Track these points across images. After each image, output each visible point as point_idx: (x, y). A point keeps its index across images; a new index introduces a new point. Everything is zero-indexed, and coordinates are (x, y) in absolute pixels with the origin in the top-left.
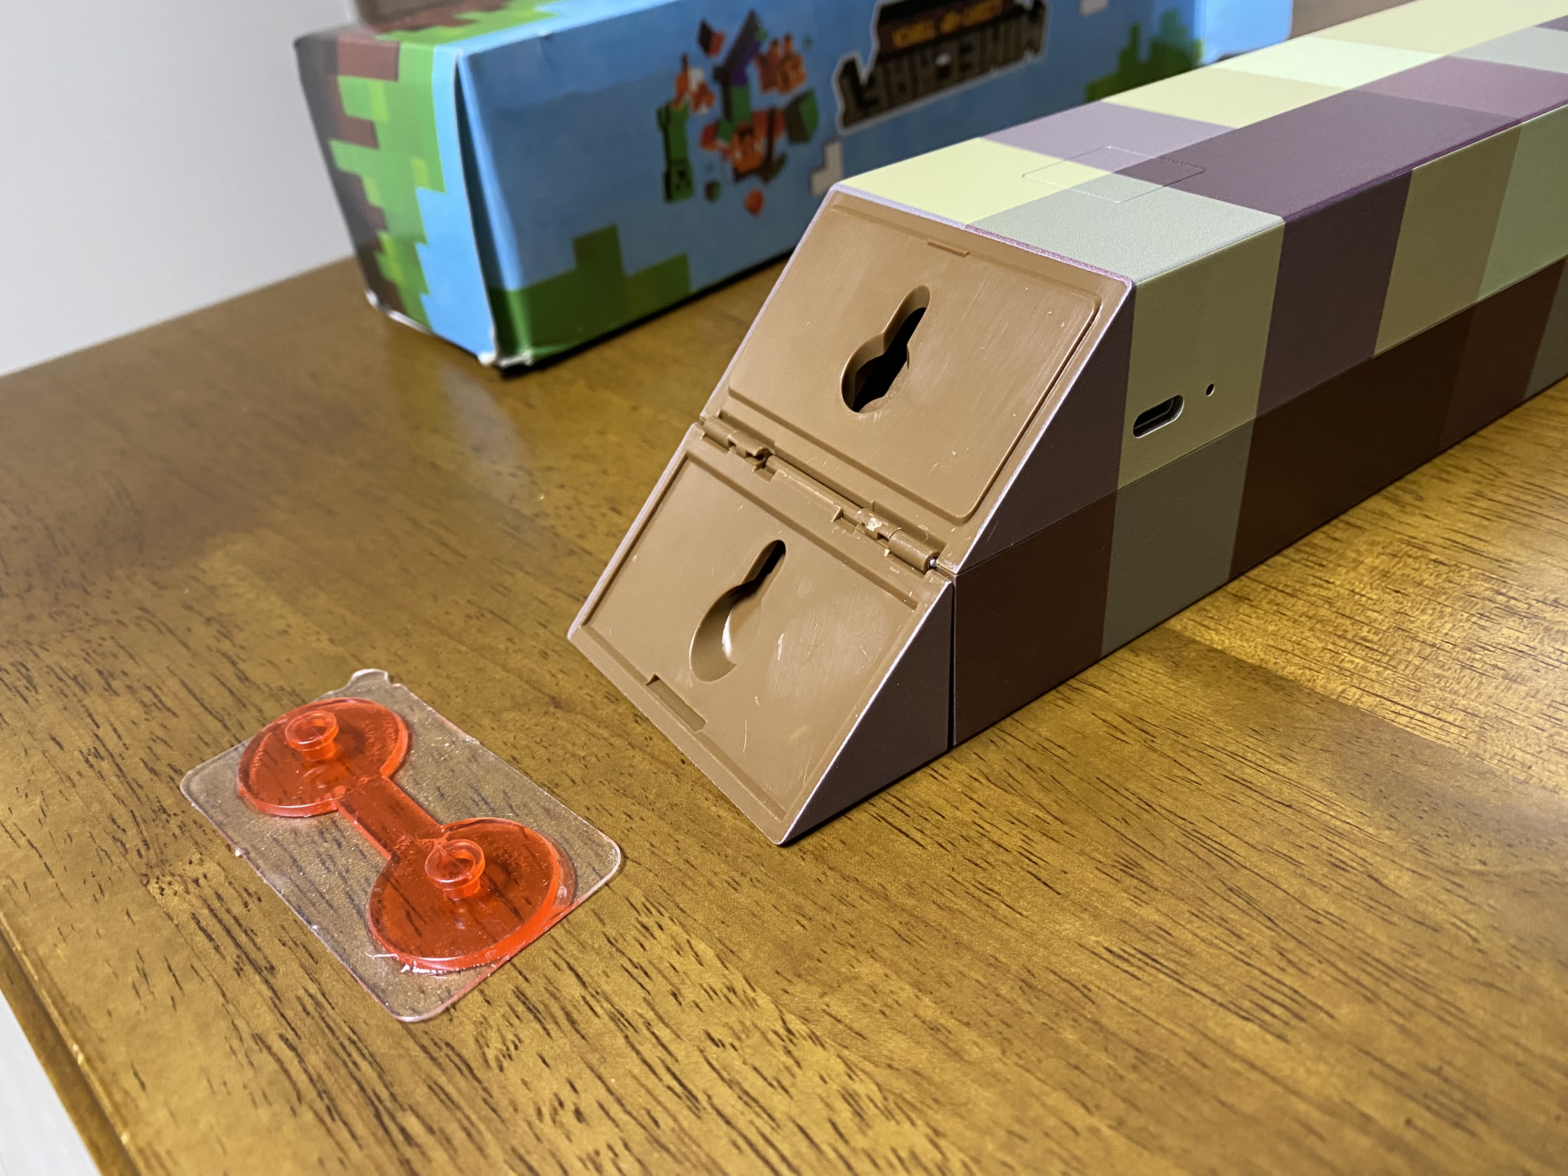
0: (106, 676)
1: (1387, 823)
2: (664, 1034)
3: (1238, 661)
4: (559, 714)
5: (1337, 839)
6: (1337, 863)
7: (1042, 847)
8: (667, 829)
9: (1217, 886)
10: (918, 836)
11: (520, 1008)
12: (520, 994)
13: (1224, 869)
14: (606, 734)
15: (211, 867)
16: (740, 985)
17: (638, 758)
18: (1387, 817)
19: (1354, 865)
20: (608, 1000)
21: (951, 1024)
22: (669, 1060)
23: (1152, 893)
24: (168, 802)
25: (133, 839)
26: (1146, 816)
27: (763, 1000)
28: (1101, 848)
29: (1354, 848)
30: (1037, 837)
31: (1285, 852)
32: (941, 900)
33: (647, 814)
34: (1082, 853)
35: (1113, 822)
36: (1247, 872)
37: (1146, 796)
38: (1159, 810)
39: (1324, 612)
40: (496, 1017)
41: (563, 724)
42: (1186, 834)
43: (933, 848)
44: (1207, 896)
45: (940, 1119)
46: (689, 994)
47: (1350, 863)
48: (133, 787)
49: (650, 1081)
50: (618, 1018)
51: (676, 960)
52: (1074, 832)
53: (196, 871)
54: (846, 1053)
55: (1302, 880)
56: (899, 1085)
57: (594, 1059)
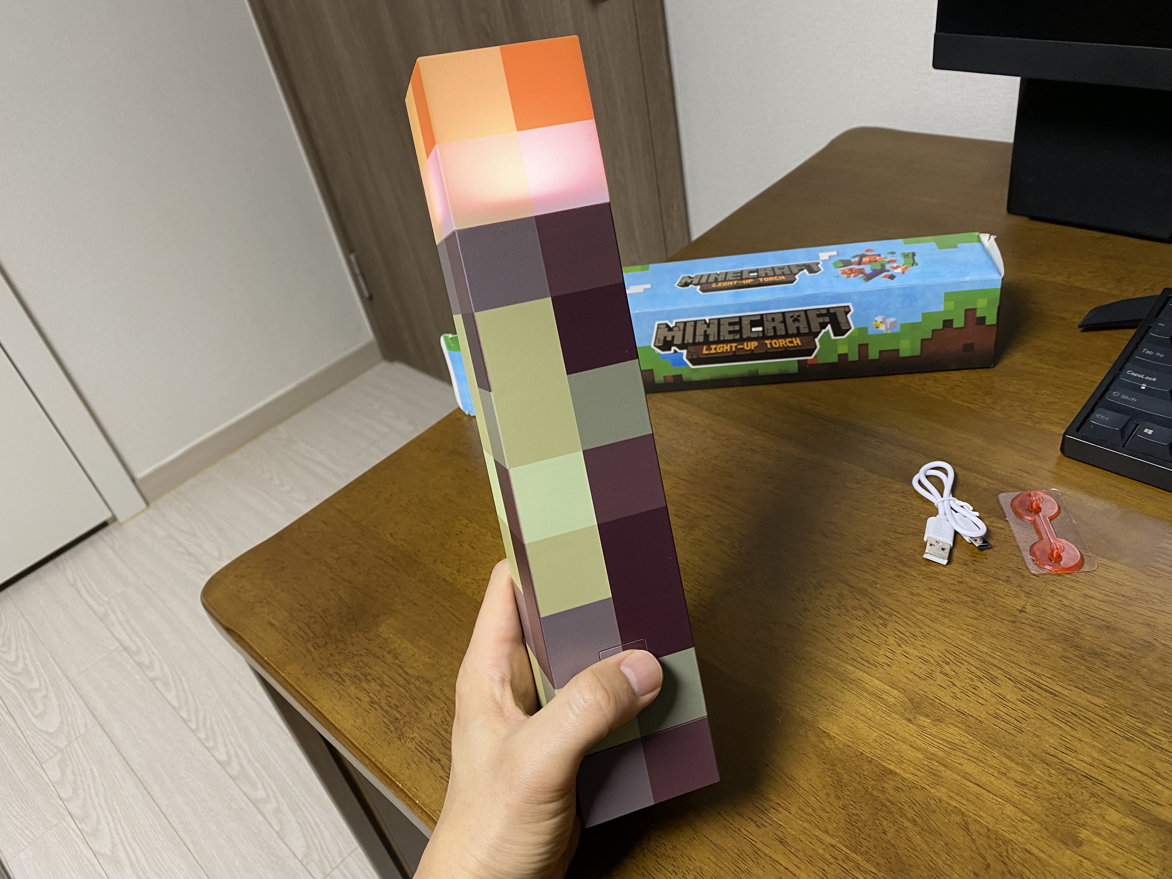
0: (365, 676)
24: (398, 716)
25: (393, 729)
48: (387, 712)
53: (412, 736)
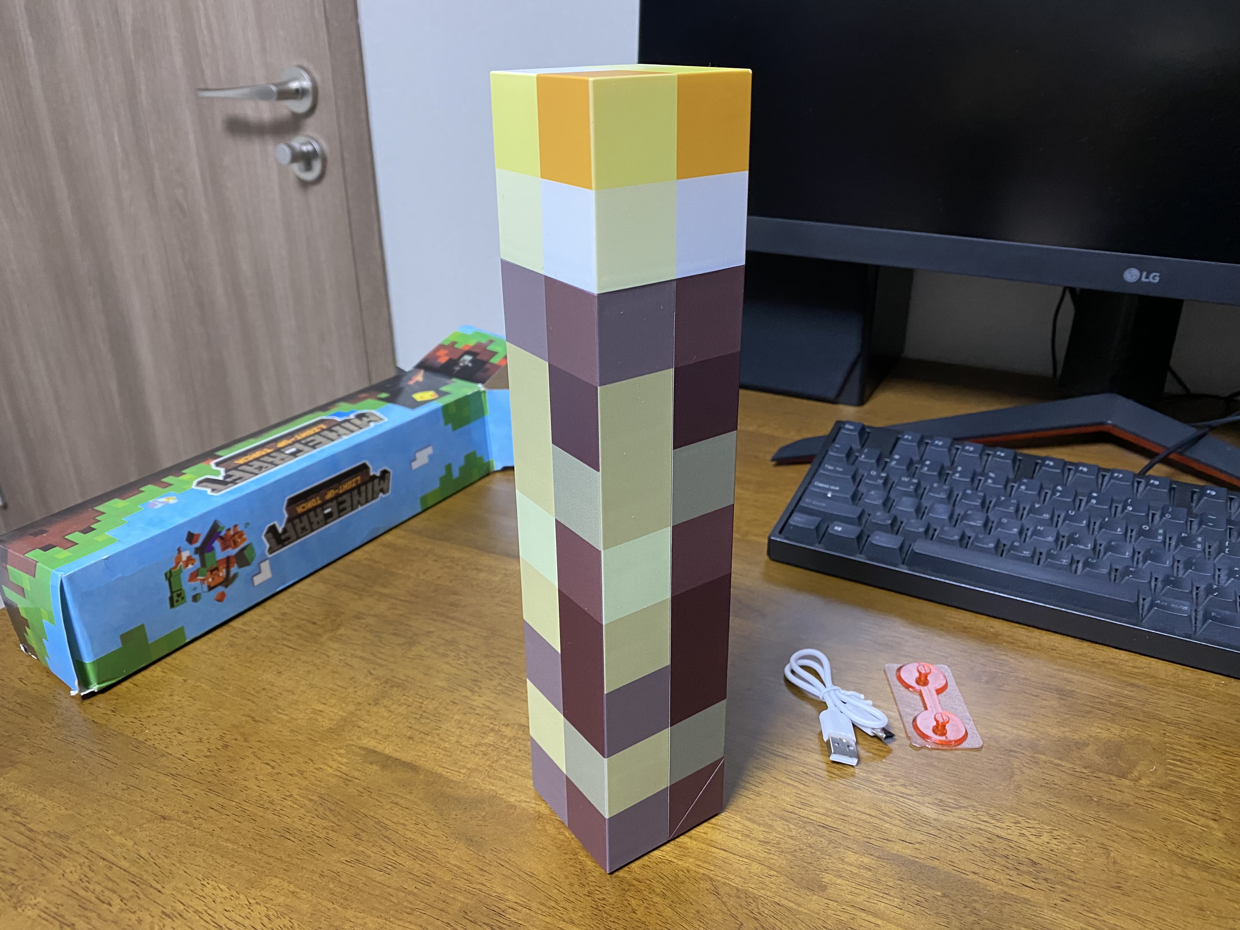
2: (211, 912)
3: (404, 762)
4: (166, 821)
7: (331, 834)
8: (209, 853)
9: (381, 837)
10: (293, 839)
11: (164, 916)
12: (163, 912)
13: (384, 831)
14: (184, 825)
15: (39, 899)
16: (235, 894)
17: (197, 832)
20: (192, 907)
21: (298, 890)
22: (213, 919)
27: (241, 896)
30: (330, 832)
32: (298, 857)
33: (201, 850)
35: (354, 823)
39: (436, 739)
40: (156, 920)
41: (168, 825)
42: (375, 823)
43: (297, 842)
45: (292, 916)
46: (218, 900)
49: (207, 925)
50: (196, 911)
51: (214, 892)
54: (266, 905)
56: (282, 909)
57: (189, 924)
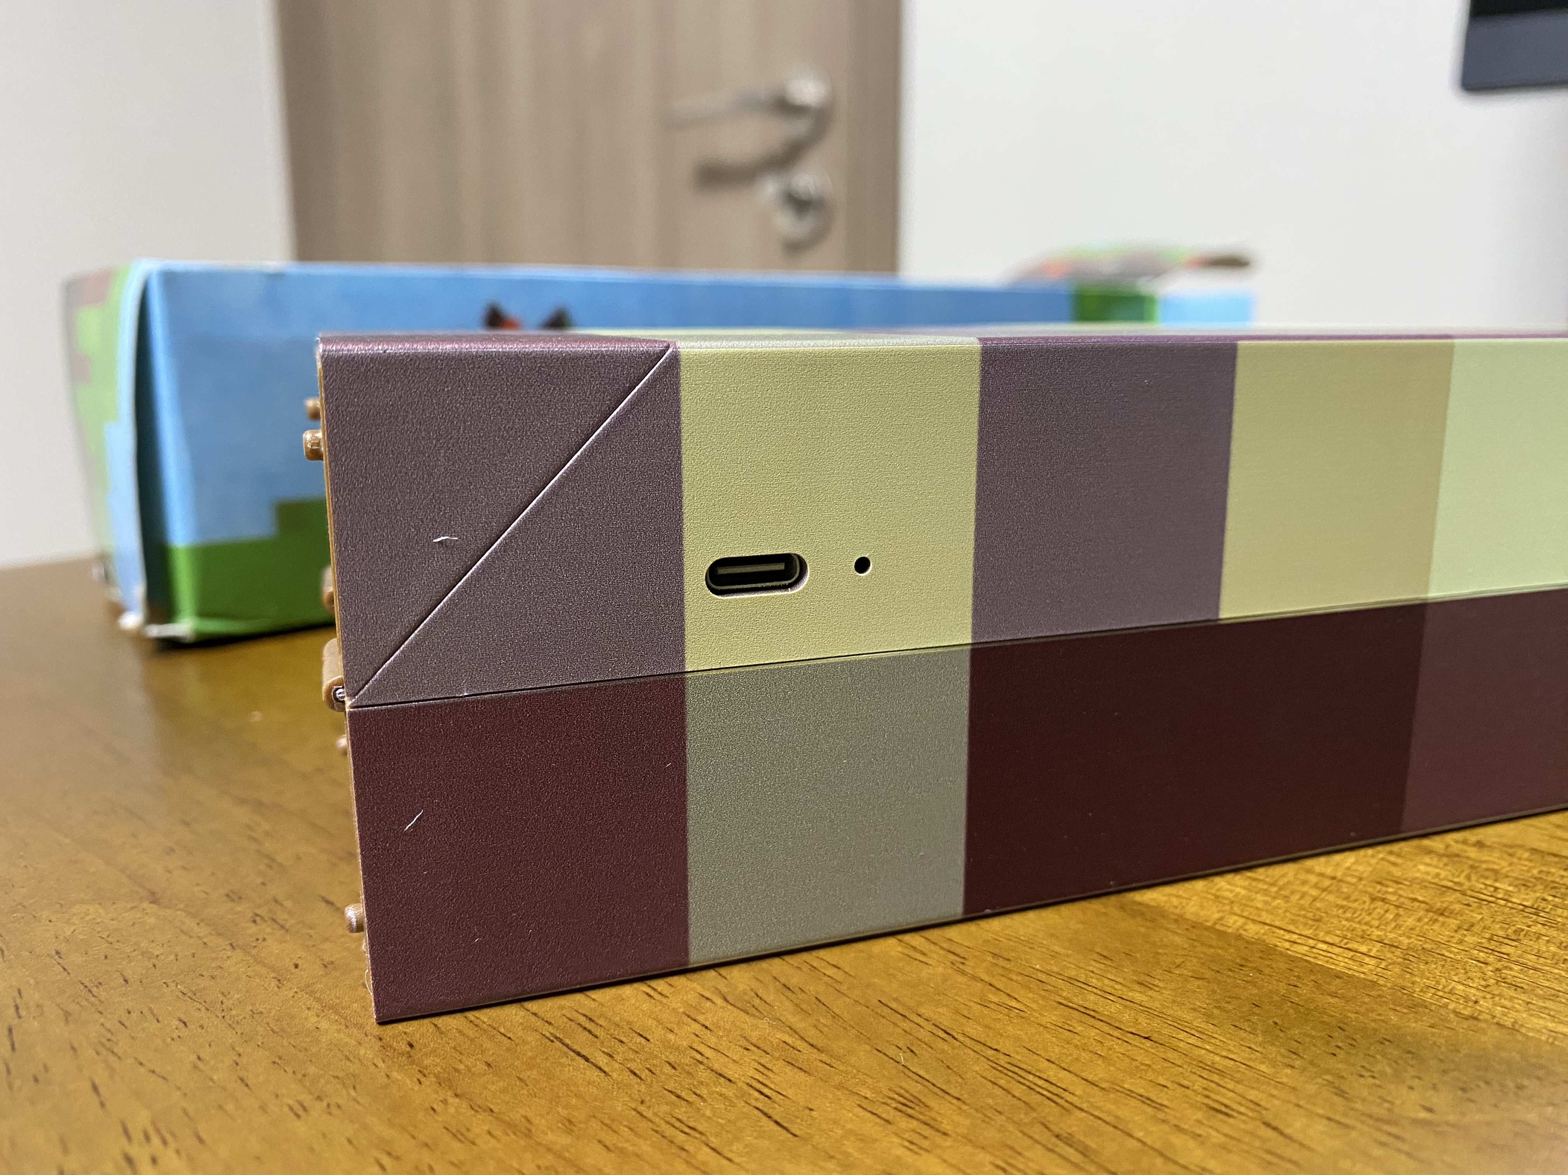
1: (1286, 1061)
4: (152, 909)
5: (1215, 1078)
6: (1216, 1106)
7: (784, 1079)
8: (232, 1040)
9: (1037, 1132)
10: (603, 1061)
13: (1050, 1111)
14: (203, 931)
18: (1286, 1053)
19: (1242, 1109)
23: (939, 1139)
26: (940, 1044)
28: (869, 1081)
29: (1240, 1088)
30: (778, 1066)
31: (1141, 1091)
32: (610, 1139)
34: (840, 1086)
35: (893, 1052)
36: (1084, 1114)
37: (946, 1023)
38: (961, 1038)
41: (151, 919)
42: (996, 1066)
43: (620, 1076)
44: (1020, 1142)
47: (1235, 1106)
52: (833, 1062)
55: (1165, 1127)
